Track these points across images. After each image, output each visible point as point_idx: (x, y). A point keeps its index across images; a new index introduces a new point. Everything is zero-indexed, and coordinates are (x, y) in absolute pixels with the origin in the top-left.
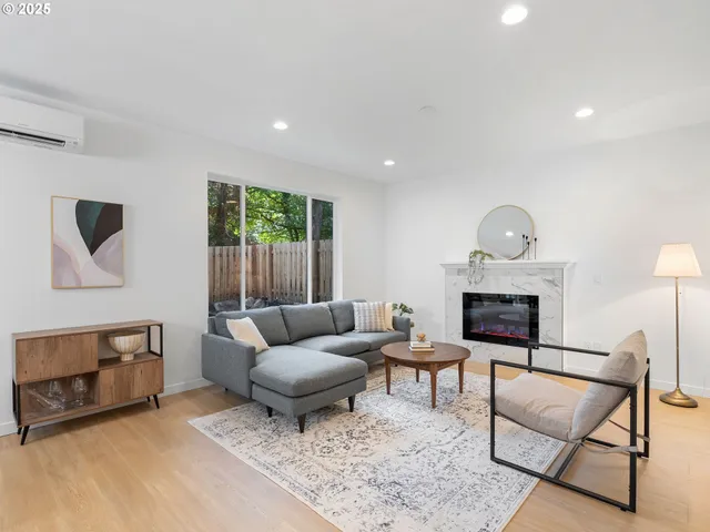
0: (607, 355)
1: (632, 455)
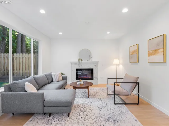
0: (123, 78)
1: (139, 95)
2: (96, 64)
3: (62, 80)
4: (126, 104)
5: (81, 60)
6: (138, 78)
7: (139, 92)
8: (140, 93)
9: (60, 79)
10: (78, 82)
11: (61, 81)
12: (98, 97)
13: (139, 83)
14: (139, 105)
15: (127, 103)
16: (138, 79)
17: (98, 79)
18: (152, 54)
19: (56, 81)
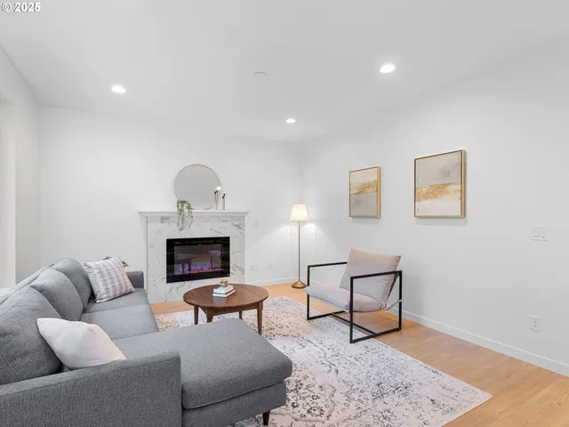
1: (400, 303)
2: (238, 220)
3: (134, 290)
4: (374, 335)
5: (185, 205)
6: (400, 257)
7: (400, 298)
8: (403, 300)
9: (126, 287)
10: (215, 290)
11: (130, 293)
12: (284, 331)
13: (400, 273)
14: (403, 331)
15: (377, 332)
16: (398, 261)
17: (243, 274)
18: (426, 196)
19: (112, 295)
